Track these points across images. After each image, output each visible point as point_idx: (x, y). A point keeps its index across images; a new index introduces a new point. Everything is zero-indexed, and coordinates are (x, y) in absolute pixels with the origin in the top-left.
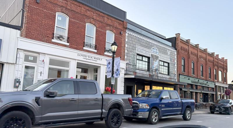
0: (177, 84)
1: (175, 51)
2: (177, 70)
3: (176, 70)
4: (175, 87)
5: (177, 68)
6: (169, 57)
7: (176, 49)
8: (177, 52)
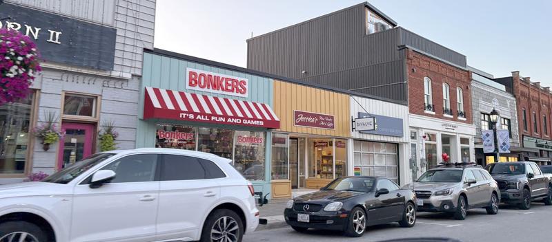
0: (522, 152)
1: (514, 99)
2: (519, 128)
3: (517, 128)
4: (519, 155)
5: (519, 126)
6: (508, 110)
7: (515, 96)
8: (516, 100)
